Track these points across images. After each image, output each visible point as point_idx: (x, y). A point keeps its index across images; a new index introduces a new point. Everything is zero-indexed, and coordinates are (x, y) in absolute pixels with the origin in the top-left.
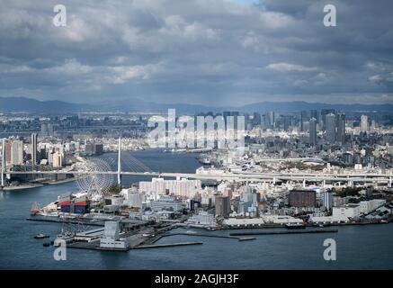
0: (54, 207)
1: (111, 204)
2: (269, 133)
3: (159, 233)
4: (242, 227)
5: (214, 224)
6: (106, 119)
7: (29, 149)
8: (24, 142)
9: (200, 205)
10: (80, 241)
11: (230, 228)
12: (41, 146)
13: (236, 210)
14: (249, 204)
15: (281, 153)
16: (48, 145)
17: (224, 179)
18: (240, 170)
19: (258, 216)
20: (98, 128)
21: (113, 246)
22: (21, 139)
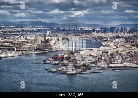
0: (51, 59)
1: (71, 58)
2: (126, 35)
3: (87, 68)
4: (116, 67)
5: (106, 66)
6: (69, 29)
7: (43, 39)
8: (41, 37)
9: (101, 59)
10: (60, 71)
11: (112, 67)
12: (47, 38)
13: (114, 61)
14: (119, 59)
15: (130, 42)
16: (49, 38)
17: (110, 50)
18: (116, 47)
19: (122, 63)
20: (67, 32)
21: (71, 73)
22: (40, 36)
